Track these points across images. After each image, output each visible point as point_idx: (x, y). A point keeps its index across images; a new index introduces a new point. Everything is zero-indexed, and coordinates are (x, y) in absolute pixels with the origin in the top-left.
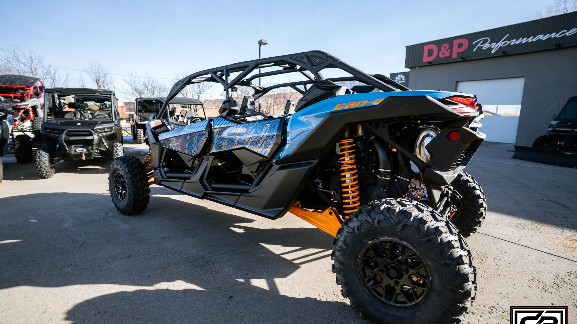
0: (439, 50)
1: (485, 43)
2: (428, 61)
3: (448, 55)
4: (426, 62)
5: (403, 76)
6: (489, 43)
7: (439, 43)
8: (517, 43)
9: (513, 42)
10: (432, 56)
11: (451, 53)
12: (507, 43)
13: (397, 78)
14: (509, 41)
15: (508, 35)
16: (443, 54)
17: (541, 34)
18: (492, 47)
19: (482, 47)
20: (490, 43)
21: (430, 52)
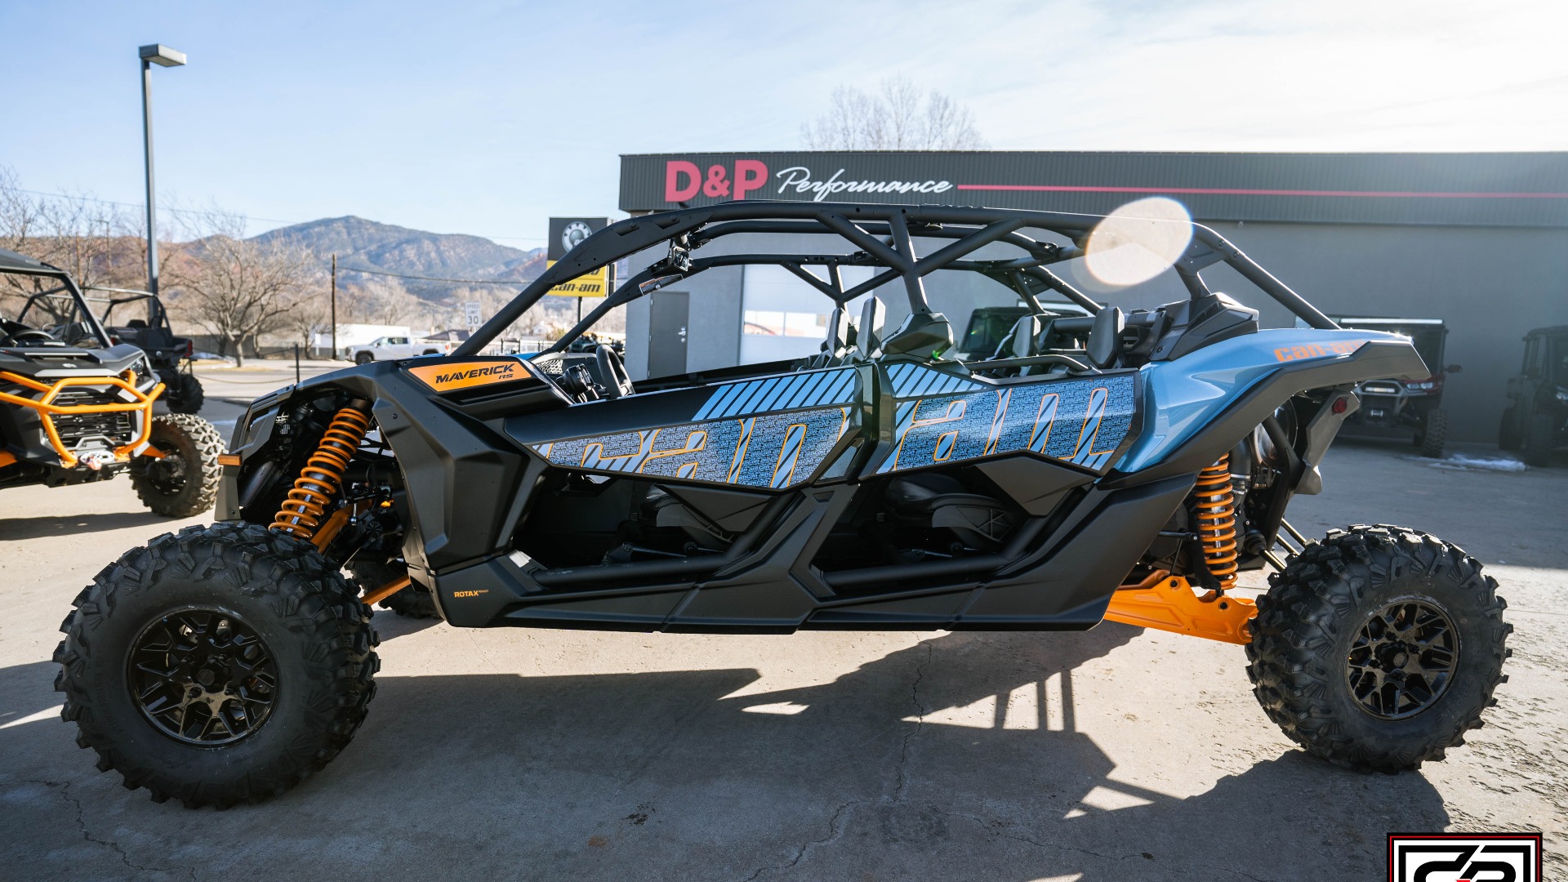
0: (704, 178)
1: (800, 179)
2: (681, 200)
3: (725, 193)
4: (673, 202)
5: (585, 227)
6: (808, 180)
7: (703, 161)
8: (859, 191)
9: (853, 186)
10: (686, 189)
11: (731, 188)
12: (841, 186)
13: (568, 231)
14: (846, 183)
15: (842, 171)
16: (714, 188)
17: (898, 181)
18: (815, 190)
19: (796, 186)
20: (811, 180)
21: (683, 181)
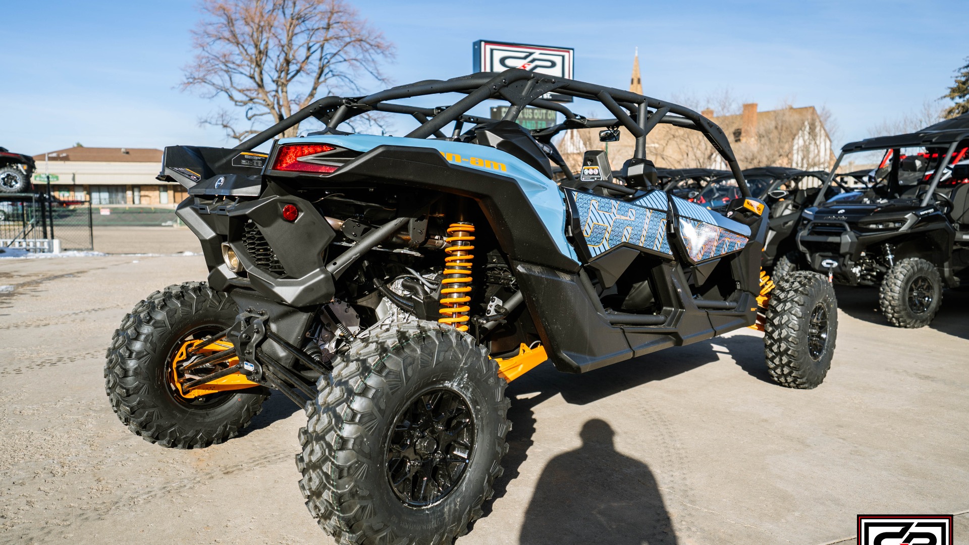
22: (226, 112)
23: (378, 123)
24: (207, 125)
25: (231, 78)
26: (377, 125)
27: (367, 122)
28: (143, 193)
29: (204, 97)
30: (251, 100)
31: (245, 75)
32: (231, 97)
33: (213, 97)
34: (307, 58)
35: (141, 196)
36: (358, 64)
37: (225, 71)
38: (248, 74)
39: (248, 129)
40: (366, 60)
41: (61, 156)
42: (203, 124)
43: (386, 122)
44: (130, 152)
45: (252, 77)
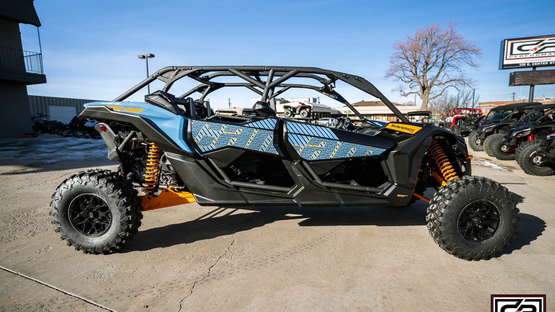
22: (402, 85)
23: (469, 85)
24: (395, 91)
25: (404, 73)
26: (468, 86)
27: (464, 85)
28: (377, 117)
29: (394, 81)
30: (412, 80)
31: (409, 71)
32: (402, 80)
33: (398, 80)
34: (436, 61)
35: (376, 118)
36: (462, 60)
37: (402, 70)
38: (410, 70)
39: (409, 92)
40: (465, 58)
41: (356, 105)
42: (393, 91)
43: (473, 84)
44: (377, 103)
45: (411, 71)
